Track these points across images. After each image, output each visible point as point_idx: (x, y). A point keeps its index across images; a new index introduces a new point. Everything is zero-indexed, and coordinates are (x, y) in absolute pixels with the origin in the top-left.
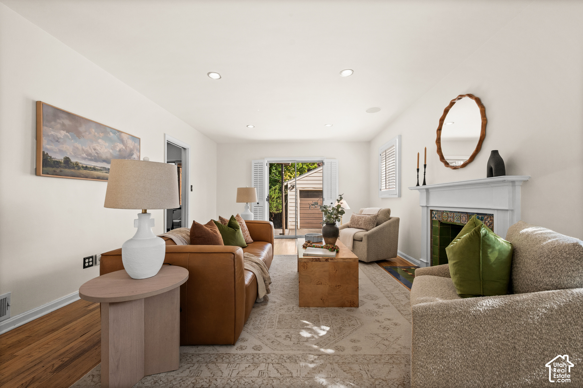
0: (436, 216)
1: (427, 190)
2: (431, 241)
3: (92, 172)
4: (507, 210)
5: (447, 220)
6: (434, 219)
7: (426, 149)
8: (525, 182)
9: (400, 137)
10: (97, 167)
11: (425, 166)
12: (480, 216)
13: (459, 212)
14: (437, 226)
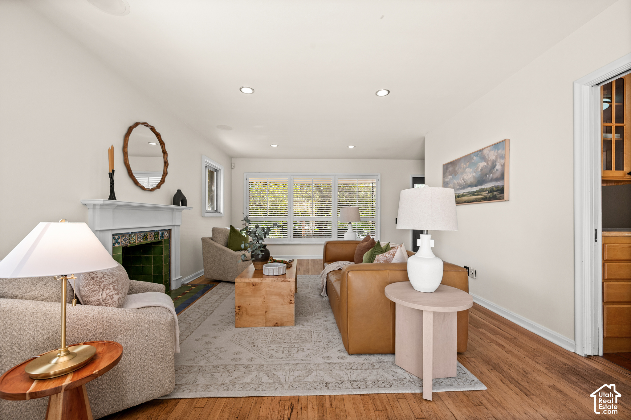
0: (120, 240)
3: (462, 198)
5: (135, 242)
6: (116, 245)
10: (464, 194)
14: (120, 252)
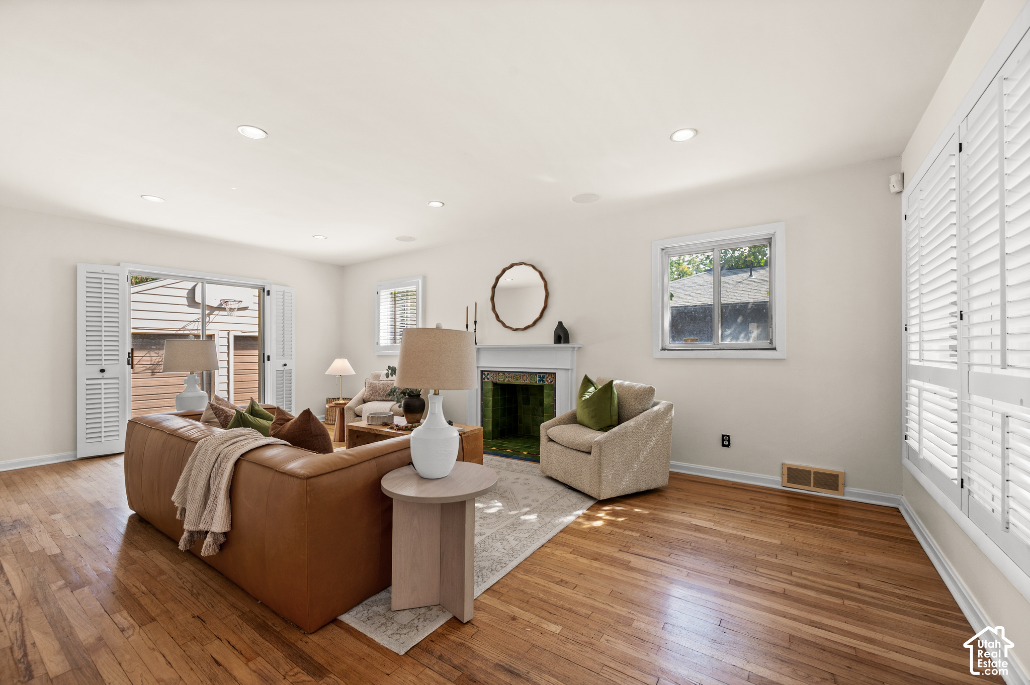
0: (489, 377)
1: (478, 350)
2: (482, 404)
4: (569, 369)
5: (504, 381)
6: (486, 380)
7: (476, 304)
8: (579, 348)
9: (425, 279)
11: (475, 322)
12: (541, 375)
13: (519, 372)
14: (490, 387)
